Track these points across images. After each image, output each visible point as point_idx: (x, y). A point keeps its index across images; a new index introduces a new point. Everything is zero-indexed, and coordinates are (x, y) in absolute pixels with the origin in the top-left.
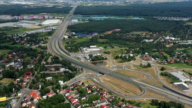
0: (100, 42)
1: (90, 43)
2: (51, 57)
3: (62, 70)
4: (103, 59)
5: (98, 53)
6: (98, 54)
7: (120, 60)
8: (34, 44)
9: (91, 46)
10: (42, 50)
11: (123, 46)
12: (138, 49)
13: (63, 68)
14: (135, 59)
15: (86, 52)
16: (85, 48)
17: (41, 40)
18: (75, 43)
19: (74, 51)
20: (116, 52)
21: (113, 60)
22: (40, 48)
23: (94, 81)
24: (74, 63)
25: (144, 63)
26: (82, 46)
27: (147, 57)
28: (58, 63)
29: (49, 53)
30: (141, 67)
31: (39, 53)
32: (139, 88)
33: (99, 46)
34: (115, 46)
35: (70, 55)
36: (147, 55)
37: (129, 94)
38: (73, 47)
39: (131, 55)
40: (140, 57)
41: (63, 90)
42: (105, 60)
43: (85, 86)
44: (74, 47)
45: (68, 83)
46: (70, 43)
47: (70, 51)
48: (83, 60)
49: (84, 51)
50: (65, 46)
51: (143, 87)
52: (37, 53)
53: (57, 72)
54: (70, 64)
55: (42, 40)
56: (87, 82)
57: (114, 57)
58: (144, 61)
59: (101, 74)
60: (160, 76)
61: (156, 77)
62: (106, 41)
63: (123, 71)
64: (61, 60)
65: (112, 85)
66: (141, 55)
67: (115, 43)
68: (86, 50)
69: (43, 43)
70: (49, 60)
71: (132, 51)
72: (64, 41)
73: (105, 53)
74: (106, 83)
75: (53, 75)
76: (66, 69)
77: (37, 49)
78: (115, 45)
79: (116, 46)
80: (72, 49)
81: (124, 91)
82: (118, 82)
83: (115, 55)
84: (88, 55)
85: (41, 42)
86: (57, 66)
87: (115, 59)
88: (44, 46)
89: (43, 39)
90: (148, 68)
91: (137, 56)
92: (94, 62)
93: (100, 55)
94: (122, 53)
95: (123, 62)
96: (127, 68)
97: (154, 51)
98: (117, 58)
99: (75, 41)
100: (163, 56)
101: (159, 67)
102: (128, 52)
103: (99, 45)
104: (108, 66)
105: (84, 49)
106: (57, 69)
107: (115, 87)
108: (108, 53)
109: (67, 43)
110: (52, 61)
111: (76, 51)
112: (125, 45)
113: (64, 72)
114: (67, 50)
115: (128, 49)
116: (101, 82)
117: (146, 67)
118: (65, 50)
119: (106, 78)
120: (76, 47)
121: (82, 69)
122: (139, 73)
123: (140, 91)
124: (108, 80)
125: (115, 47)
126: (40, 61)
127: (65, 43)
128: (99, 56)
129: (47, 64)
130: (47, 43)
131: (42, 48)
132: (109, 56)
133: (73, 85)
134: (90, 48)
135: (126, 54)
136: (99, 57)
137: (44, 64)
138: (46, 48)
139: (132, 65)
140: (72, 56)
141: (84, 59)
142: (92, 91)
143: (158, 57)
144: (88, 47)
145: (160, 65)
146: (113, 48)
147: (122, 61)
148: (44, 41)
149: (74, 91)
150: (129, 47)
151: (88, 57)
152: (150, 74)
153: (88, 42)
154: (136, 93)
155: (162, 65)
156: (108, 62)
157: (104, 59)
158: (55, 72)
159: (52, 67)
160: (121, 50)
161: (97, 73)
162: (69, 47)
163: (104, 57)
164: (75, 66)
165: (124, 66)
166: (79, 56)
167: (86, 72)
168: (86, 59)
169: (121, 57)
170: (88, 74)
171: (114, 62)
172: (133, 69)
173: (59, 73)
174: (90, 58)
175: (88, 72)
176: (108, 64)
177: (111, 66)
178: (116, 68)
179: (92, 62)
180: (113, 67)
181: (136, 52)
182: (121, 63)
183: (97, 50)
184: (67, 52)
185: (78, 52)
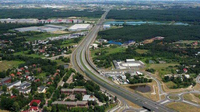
0: (139, 54)
1: (126, 55)
2: (73, 74)
3: (86, 98)
4: (146, 80)
5: (138, 71)
6: (139, 73)
7: (171, 83)
8: (54, 53)
9: (127, 60)
10: (63, 63)
11: (171, 60)
12: (194, 66)
13: (87, 94)
14: (194, 84)
15: (121, 68)
16: (119, 61)
17: (64, 49)
18: (107, 54)
19: (104, 65)
20: (163, 70)
21: (161, 83)
22: (61, 60)
24: (104, 86)
26: (115, 59)
28: (81, 84)
29: (71, 69)
31: (58, 68)
33: (139, 60)
34: (160, 60)
35: (99, 73)
38: (103, 60)
39: (188, 76)
42: (149, 83)
44: (105, 60)
46: (100, 54)
47: (100, 65)
48: (117, 82)
49: (118, 67)
50: (93, 58)
52: (55, 68)
53: (78, 102)
54: (98, 88)
55: (66, 49)
57: (162, 79)
62: (148, 53)
63: (181, 106)
64: (86, 80)
67: (159, 56)
68: (121, 65)
69: (66, 53)
70: (70, 81)
71: (187, 69)
72: (93, 50)
73: (148, 70)
75: (71, 108)
76: (92, 96)
77: (57, 61)
78: (160, 58)
79: (161, 60)
80: (101, 63)
83: (162, 74)
84: (123, 73)
85: (64, 52)
86: (78, 92)
87: (164, 81)
88: (66, 58)
89: (66, 48)
91: (195, 78)
92: (133, 85)
93: (142, 74)
94: (173, 72)
95: (177, 88)
96: (186, 100)
98: (166, 80)
99: (107, 51)
102: (181, 71)
103: (138, 58)
104: (154, 93)
105: (119, 63)
106: (79, 97)
108: (152, 71)
109: (97, 54)
110: (73, 81)
111: (107, 67)
112: (174, 60)
113: (89, 103)
114: (95, 64)
115: (178, 65)
118: (93, 64)
120: (107, 60)
121: (115, 99)
125: (160, 62)
126: (57, 80)
127: (94, 53)
128: (140, 75)
129: (65, 86)
130: (71, 53)
131: (63, 60)
132: (154, 77)
134: (126, 62)
135: (178, 73)
136: (140, 77)
137: (61, 88)
138: (67, 61)
139: (191, 93)
140: (102, 74)
141: (118, 80)
144: (123, 60)
146: (158, 63)
147: (176, 85)
148: (68, 50)
150: (180, 62)
151: (124, 77)
153: (124, 53)
156: (153, 86)
157: (148, 81)
158: (74, 103)
159: (71, 92)
160: (170, 67)
161: (139, 107)
162: (99, 59)
163: (148, 78)
164: (105, 91)
165: (180, 95)
166: (112, 74)
167: (122, 104)
168: (121, 79)
169: (172, 79)
170: (126, 108)
171: (163, 87)
172: (196, 101)
173: (80, 105)
174: (127, 79)
175: (125, 104)
176: (154, 89)
177: (160, 95)
178: (168, 99)
179: (130, 85)
180: (163, 97)
181: (193, 71)
182: (174, 90)
183: (136, 66)
184: (96, 67)
185: (110, 68)
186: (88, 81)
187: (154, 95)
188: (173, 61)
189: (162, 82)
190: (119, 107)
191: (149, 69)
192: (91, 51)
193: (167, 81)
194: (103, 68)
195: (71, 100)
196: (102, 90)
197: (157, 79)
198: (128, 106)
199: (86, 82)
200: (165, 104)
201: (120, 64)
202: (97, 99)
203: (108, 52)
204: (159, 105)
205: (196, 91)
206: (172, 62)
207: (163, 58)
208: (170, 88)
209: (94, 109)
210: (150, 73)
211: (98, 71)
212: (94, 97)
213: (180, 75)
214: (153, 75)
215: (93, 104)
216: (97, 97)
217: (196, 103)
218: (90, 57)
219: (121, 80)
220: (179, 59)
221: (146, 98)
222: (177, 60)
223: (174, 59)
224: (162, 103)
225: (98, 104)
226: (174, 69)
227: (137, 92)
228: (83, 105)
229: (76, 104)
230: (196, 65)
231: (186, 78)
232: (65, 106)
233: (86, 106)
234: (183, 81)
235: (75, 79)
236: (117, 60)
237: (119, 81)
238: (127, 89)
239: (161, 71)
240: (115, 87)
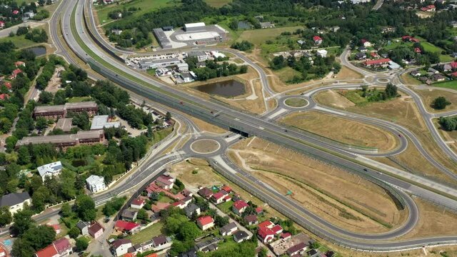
0: (215, 9)
1: (185, 14)
2: (60, 68)
3: (100, 123)
4: (233, 70)
5: (214, 48)
6: (217, 54)
7: (289, 72)
8: (4, 21)
9: (187, 26)
10: (30, 45)
11: (287, 19)
12: (336, 29)
13: (101, 114)
14: (338, 69)
15: (175, 45)
16: (169, 30)
17: (28, 9)
18: (137, 15)
19: (134, 42)
20: (269, 43)
21: (267, 73)
22: (23, 37)
23: (218, 171)
24: (138, 92)
25: (372, 80)
26: (157, 24)
27: (373, 58)
28: (82, 92)
29: (52, 57)
30: (363, 96)
31: (21, 58)
32: (389, 193)
33: (214, 23)
34: (261, 20)
35: (122, 61)
36: (368, 48)
37: (359, 224)
38: (130, 28)
39: (323, 53)
40: (349, 59)
41: (107, 221)
42: (240, 76)
43: (186, 196)
44: (135, 29)
45: (124, 181)
46: (120, 15)
47: (123, 43)
48: (167, 79)
49: (168, 44)
50: (105, 27)
51: (402, 190)
52: (12, 58)
53: (82, 134)
54: (125, 98)
55: (33, 8)
56: (194, 172)
57: (270, 63)
58: (368, 74)
59: (238, 136)
60: (442, 134)
61: (427, 138)
62: (233, 6)
63: (313, 118)
64: (93, 82)
65: (285, 184)
66: (352, 49)
67: (259, 11)
68: (173, 38)
69: (34, 19)
70: (54, 86)
71: (321, 36)
72: (101, 7)
73: (235, 47)
74: (262, 176)
75: (65, 149)
76: (111, 117)
77: (13, 40)
78: (262, 17)
79: (265, 20)
80: (127, 37)
81: (337, 212)
82: (304, 166)
83: (268, 52)
84: (181, 57)
85: (28, 16)
86: (78, 110)
87: (273, 69)
88: (36, 31)
89: (33, 5)
90: (388, 102)
91: (338, 55)
92: (204, 83)
93: (223, 56)
94: (291, 46)
95: (303, 80)
96: (321, 104)
97: (386, 36)
98: (277, 64)
99: (136, 6)
100: (423, 52)
101: (424, 94)
102: (309, 42)
103: (212, 19)
104: (253, 97)
105: (168, 34)
106: (82, 123)
107: (300, 196)
108: (245, 47)
109: (112, 16)
110: (62, 86)
111: (142, 46)
112: (293, 18)
113: (108, 134)
114: (112, 40)
115: (303, 28)
116: (243, 172)
117: (384, 99)
118: (105, 41)
119: (256, 153)
120: (140, 29)
121: (168, 118)
122: (365, 121)
123: (393, 205)
124: (268, 159)
125: (263, 24)
126: (20, 87)
127: (106, 14)
128: (220, 59)
129: (44, 100)
130: (46, 17)
131: (29, 37)
132: (250, 60)
133: (143, 191)
134: (184, 29)
135: (303, 47)
136: (220, 63)
137: (33, 105)
138: (42, 37)
139: (331, 89)
140: (131, 65)
141: (170, 73)
142: (220, 223)
143: (408, 58)
144: (179, 26)
145: (423, 87)
146: (258, 27)
147: (299, 74)
148: (39, 11)
149: (149, 225)
150: (306, 22)
151: (184, 67)
152: (406, 126)
153: (178, 9)
154: (382, 218)
155: (430, 85)
156: (251, 82)
157: (238, 70)
158: (71, 138)
159: (60, 114)
160: (284, 34)
161: (222, 130)
162: (120, 29)
163: (237, 65)
164: (141, 103)
165: (308, 95)
166: (154, 62)
167: (184, 129)
168: (178, 72)
169: (291, 62)
170: (193, 136)
171: (271, 82)
172: (341, 106)
173: (87, 140)
174: (189, 70)
175: (191, 127)
176: (253, 89)
177: (266, 99)
178: (285, 107)
179: (199, 83)
180: (272, 102)
181: (334, 40)
182: (296, 85)
183: (210, 39)
184: (114, 47)
185: (148, 48)
186: (98, 83)
187: (254, 102)
188: (290, 20)
189: (270, 71)
190: (178, 134)
191: (238, 44)
192: (96, 8)
193: (280, 68)
194: (132, 48)
195: (64, 130)
196: (136, 101)
197: (257, 64)
198: (199, 130)
199: (93, 85)
200: (276, 118)
201: (170, 37)
202: (124, 123)
203: (139, 9)
204: (266, 121)
205: (341, 85)
206: (289, 23)
207: (268, 15)
208: (287, 82)
209: (121, 147)
210: (243, 52)
211: (121, 57)
212: (118, 118)
213: (306, 51)
214: (250, 55)
215: (117, 135)
216: (124, 119)
217: (342, 109)
218: (97, 25)
219: (176, 73)
220: (303, 16)
221: (237, 109)
222: (300, 19)
223: (293, 15)
224: (271, 117)
225: (129, 134)
226: (293, 38)
227: (216, 97)
228: (93, 139)
229: (77, 139)
230: (339, 26)
231: (320, 57)
232: (50, 147)
233: (101, 142)
234: (314, 64)
235: (67, 82)
236: (164, 28)
237: (172, 76)
238: (193, 93)
239: (265, 45)
240: (165, 92)
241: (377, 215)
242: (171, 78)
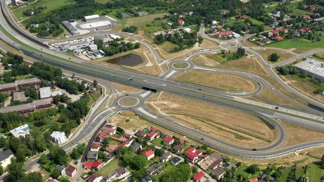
0: (102, 5)
1: (81, 9)
3: (46, 93)
4: (129, 46)
5: (111, 32)
6: (115, 37)
7: (167, 44)
9: (87, 17)
11: (155, 8)
12: (191, 13)
13: (45, 86)
14: (201, 40)
15: (82, 32)
16: (73, 21)
18: (45, 12)
19: (50, 32)
20: (148, 26)
21: (154, 47)
23: (143, 117)
25: (225, 46)
26: (64, 18)
27: (221, 31)
28: (24, 72)
30: (224, 57)
32: (262, 119)
33: (105, 15)
34: (138, 11)
35: (46, 46)
36: (215, 25)
37: (250, 142)
38: (44, 22)
39: (188, 30)
40: (206, 33)
41: (76, 163)
42: (136, 50)
43: (128, 137)
45: (78, 133)
46: (33, 13)
47: (42, 33)
48: (84, 57)
49: (76, 32)
50: (23, 22)
51: (269, 116)
53: (36, 103)
54: (58, 73)
56: (127, 121)
58: (222, 43)
59: (149, 92)
60: (281, 78)
61: (273, 82)
63: (195, 75)
64: (29, 64)
65: (193, 121)
66: (206, 26)
67: (134, 4)
68: (78, 27)
71: (182, 18)
72: (15, 8)
73: (126, 30)
74: (176, 118)
76: (53, 88)
78: (137, 8)
80: (44, 28)
81: (233, 136)
82: (202, 108)
83: (150, 32)
84: (89, 40)
86: (27, 85)
87: (157, 44)
90: (241, 60)
91: (198, 31)
92: (112, 57)
93: (119, 37)
94: (164, 27)
95: (180, 49)
96: (197, 65)
97: (225, 16)
98: (159, 40)
99: (43, 6)
100: (252, 25)
101: (262, 52)
102: (176, 23)
103: (102, 12)
104: (149, 64)
105: (74, 24)
106: (33, 95)
107: (205, 128)
108: (132, 30)
109: (26, 14)
111: (57, 35)
112: (159, 8)
113: (55, 100)
114: (32, 31)
115: (168, 14)
116: (160, 116)
117: (238, 58)
118: (27, 32)
119: (166, 103)
120: (52, 22)
121: (95, 84)
122: (230, 74)
123: (267, 127)
124: (175, 106)
125: (140, 13)
127: (21, 13)
128: (117, 39)
132: (139, 39)
133: (96, 138)
134: (84, 20)
135: (173, 27)
136: (119, 42)
139: (201, 54)
140: (53, 49)
141: (85, 52)
142: (158, 153)
143: (244, 29)
144: (79, 18)
145: (259, 48)
146: (136, 15)
147: (177, 46)
149: (109, 162)
150: (169, 10)
151: (94, 47)
152: (258, 75)
153: (75, 6)
154: (263, 136)
155: (263, 46)
156: (145, 54)
157: (133, 46)
158: (28, 106)
159: (12, 89)
160: (157, 19)
161: (137, 89)
162: (36, 23)
163: (132, 42)
164: (71, 76)
165: (187, 59)
166: (71, 46)
167: (109, 91)
168: (90, 51)
169: (168, 38)
170: (117, 95)
171: (159, 53)
172: (211, 65)
173: (42, 107)
174: (98, 49)
175: (114, 90)
176: (148, 59)
177: (159, 65)
178: (174, 69)
179: (108, 58)
180: (164, 66)
181: (192, 21)
182: (176, 53)
183: (106, 26)
184: (36, 37)
185: (62, 35)
186: (35, 64)
187: (152, 67)
188: (157, 9)
189: (155, 45)
190: (106, 95)
191: (127, 28)
192: (12, 9)
193: (162, 43)
194: (49, 37)
195: (22, 101)
196: (67, 75)
197: (144, 41)
198: (120, 91)
199: (30, 66)
200: (171, 77)
201: (76, 26)
202: (64, 91)
203: (46, 8)
204: (165, 79)
205: (206, 51)
206: (157, 11)
207: (141, 7)
208: (170, 52)
209: (68, 108)
210: (132, 34)
211: (44, 43)
212: (57, 88)
213: (175, 30)
214: (137, 35)
215: (62, 101)
216: (62, 88)
217: (212, 67)
218: (16, 22)
219: (89, 52)
220: (165, 6)
221: (143, 74)
222: (164, 8)
223: (158, 6)
224: (168, 76)
225: (70, 98)
226: (164, 21)
227: (123, 66)
228: (46, 105)
229: (34, 106)
230: (193, 11)
231: (187, 33)
232: (16, 115)
233: (52, 107)
234: (184, 38)
235: (9, 65)
236: (70, 20)
237: (87, 54)
238: (107, 65)
239: (145, 28)
240: (85, 66)
241: (259, 135)
242: (86, 56)
